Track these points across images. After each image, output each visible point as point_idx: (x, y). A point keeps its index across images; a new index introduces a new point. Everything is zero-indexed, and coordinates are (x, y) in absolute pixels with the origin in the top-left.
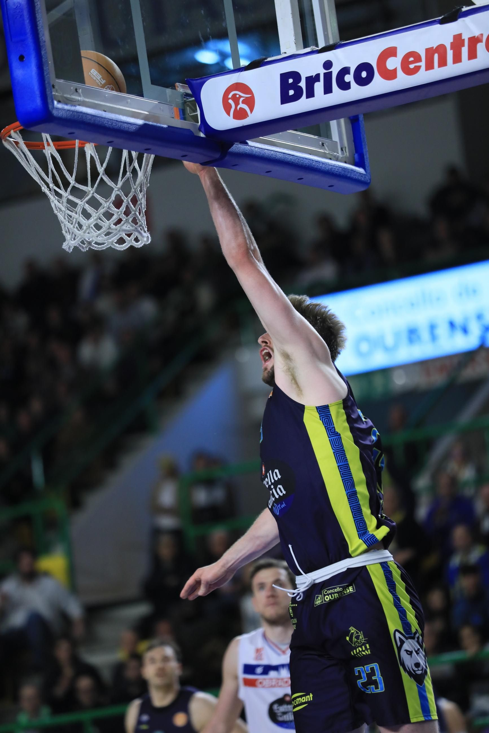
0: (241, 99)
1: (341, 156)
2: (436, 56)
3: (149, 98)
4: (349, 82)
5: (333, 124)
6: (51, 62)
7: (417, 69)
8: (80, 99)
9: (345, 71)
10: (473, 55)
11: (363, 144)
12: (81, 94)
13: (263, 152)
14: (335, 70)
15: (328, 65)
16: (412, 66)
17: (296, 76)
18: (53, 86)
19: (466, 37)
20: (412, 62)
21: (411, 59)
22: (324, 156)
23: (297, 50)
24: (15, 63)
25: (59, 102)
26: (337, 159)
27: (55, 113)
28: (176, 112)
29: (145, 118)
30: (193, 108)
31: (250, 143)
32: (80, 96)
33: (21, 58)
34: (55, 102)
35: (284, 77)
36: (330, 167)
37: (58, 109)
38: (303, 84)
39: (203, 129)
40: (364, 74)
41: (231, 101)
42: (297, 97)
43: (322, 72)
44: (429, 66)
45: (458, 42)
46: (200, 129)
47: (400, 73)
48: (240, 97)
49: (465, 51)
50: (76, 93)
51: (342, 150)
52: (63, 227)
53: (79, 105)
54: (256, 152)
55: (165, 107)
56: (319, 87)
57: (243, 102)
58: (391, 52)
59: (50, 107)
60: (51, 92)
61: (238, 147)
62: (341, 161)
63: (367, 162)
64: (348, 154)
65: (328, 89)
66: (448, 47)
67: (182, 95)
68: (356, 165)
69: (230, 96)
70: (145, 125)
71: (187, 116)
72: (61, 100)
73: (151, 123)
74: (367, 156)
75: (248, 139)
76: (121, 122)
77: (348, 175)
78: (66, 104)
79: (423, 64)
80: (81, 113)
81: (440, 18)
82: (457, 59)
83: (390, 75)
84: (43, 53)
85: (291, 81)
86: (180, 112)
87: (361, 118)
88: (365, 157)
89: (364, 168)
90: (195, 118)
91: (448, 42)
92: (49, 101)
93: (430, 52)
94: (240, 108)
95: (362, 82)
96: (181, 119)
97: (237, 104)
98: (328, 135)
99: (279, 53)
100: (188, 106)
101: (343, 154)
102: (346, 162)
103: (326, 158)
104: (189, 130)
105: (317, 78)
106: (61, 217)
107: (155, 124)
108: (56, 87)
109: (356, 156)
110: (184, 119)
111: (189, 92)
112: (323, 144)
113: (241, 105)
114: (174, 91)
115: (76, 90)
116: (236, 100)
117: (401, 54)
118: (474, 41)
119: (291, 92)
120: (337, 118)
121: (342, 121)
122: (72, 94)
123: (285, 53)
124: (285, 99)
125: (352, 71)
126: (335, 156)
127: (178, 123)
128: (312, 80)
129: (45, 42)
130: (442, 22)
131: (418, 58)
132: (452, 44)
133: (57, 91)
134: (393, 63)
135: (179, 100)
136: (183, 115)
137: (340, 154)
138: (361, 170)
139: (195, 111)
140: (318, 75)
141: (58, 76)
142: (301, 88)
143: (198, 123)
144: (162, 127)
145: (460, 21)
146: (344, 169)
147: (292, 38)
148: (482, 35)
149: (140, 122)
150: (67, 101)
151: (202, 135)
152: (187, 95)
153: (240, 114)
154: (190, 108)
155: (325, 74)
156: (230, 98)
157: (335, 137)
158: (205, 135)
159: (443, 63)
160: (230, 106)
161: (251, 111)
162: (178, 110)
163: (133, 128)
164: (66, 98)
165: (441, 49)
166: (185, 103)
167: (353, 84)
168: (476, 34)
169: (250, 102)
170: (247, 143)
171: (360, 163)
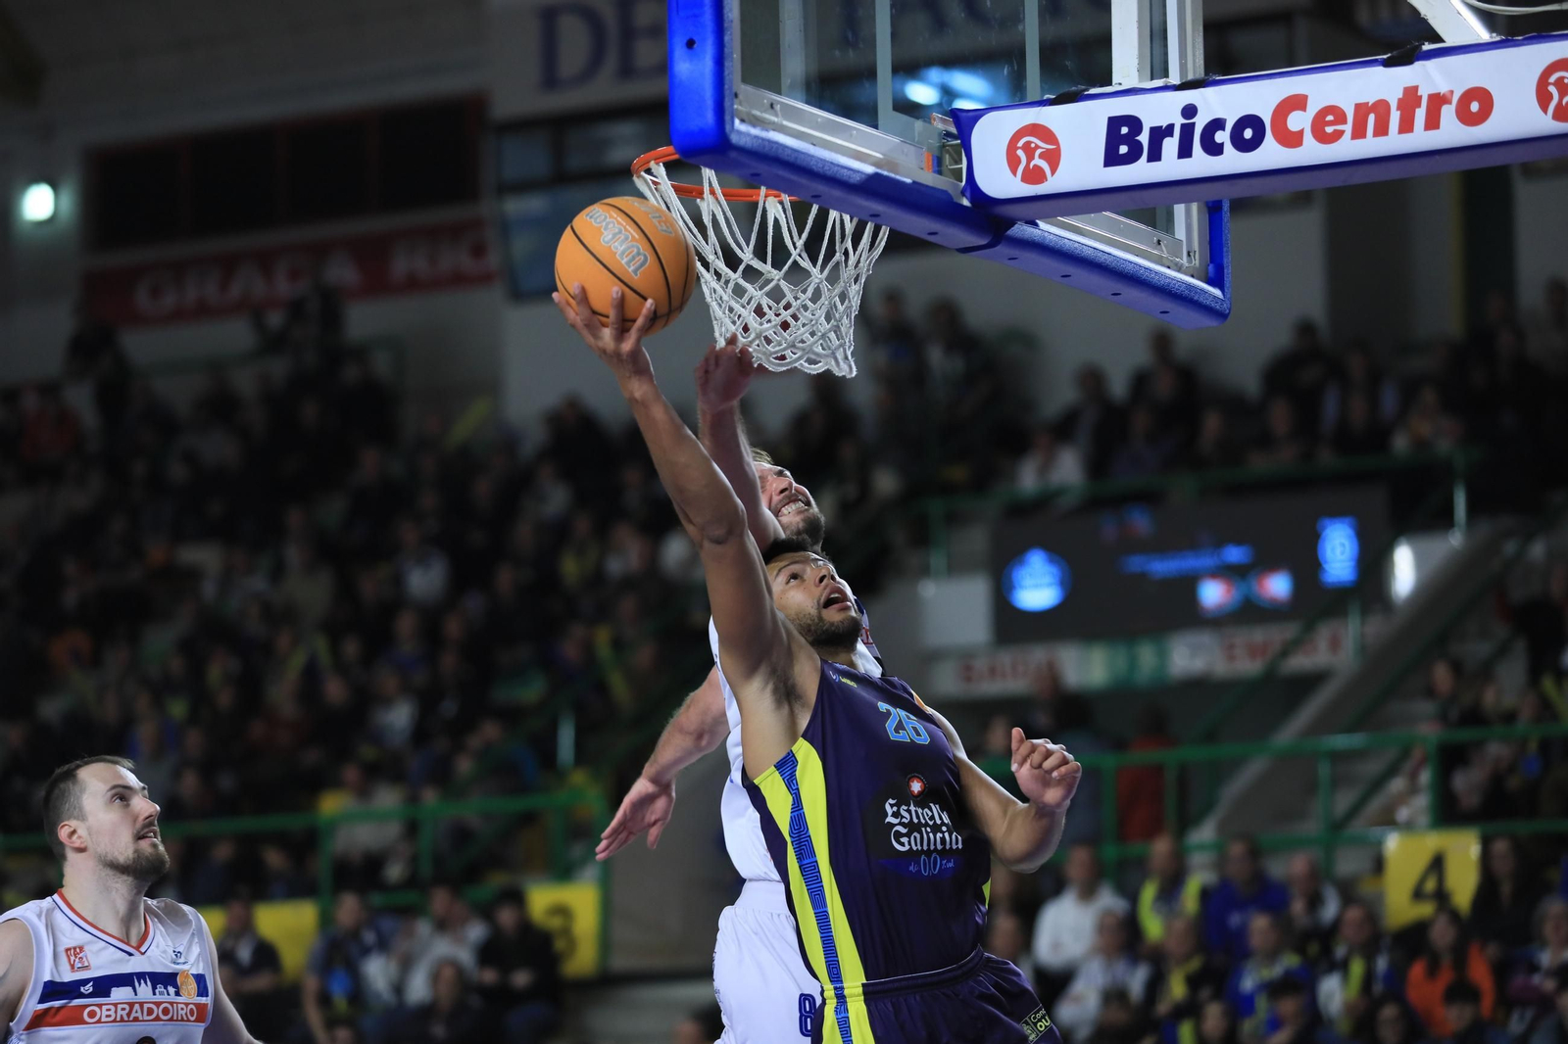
0: (1038, 152)
1: (1187, 265)
2: (1372, 118)
3: (887, 131)
4: (1222, 145)
5: (1179, 210)
6: (736, 56)
7: (1339, 135)
8: (776, 119)
9: (1217, 124)
10: (1432, 123)
11: (1225, 249)
12: (779, 113)
13: (1061, 242)
14: (1200, 122)
15: (1190, 111)
16: (1329, 129)
17: (1135, 123)
18: (736, 95)
19: (1424, 93)
20: (1331, 123)
21: (1330, 118)
22: (1159, 261)
23: (1140, 81)
24: (679, 51)
25: (742, 121)
26: (1179, 269)
27: (734, 139)
28: (926, 159)
29: (876, 164)
30: (955, 156)
31: (1042, 225)
32: (776, 115)
33: (690, 44)
34: (737, 122)
35: (1114, 123)
36: (1168, 280)
37: (739, 132)
38: (1144, 138)
39: (968, 194)
40: (1248, 134)
41: (1020, 153)
42: (1133, 157)
43: (1179, 121)
44: (1359, 132)
45: (1411, 97)
46: (963, 193)
47: (1308, 137)
48: (1037, 147)
49: (1420, 115)
50: (771, 111)
51: (1189, 255)
52: (716, 328)
53: (774, 130)
54: (1051, 241)
55: (910, 149)
56: (1170, 145)
57: (1041, 156)
58: (1298, 102)
59: (728, 127)
60: (732, 105)
61: (1021, 230)
62: (1186, 274)
63: (1228, 280)
64: (1197, 262)
65: (1185, 151)
66: (1394, 105)
67: (940, 134)
68: (1210, 282)
69: (1020, 144)
70: (877, 175)
71: (944, 168)
72: (745, 118)
73: (885, 173)
74: (1228, 272)
75: (1040, 219)
76: (838, 166)
77: (1196, 298)
78: (754, 126)
79: (1348, 128)
80: (776, 143)
81: (1385, 57)
82: (1406, 126)
83: (1292, 140)
84: (727, 38)
85: (1124, 130)
86: (933, 160)
87: (1226, 206)
88: (1225, 271)
89: (1221, 288)
90: (957, 174)
91: (1393, 97)
92: (727, 118)
93: (1362, 110)
94: (1035, 166)
95: (1243, 146)
96: (934, 172)
97: (1030, 158)
98: (1168, 226)
99: (1110, 83)
100: (948, 152)
101: (1190, 261)
102: (1193, 276)
103: (1163, 265)
104: (945, 192)
105: (1169, 130)
106: (716, 310)
107: (892, 175)
108: (741, 97)
109: (1211, 268)
110: (940, 173)
111: (953, 130)
112: (1159, 242)
113: (1037, 161)
114: (927, 125)
115: (772, 106)
116: (1029, 151)
117: (1313, 108)
118: (1438, 101)
119: (1123, 149)
120: (1187, 201)
121: (1194, 207)
122: (765, 111)
123: (1120, 84)
124: (1112, 159)
125: (1229, 126)
126: (1176, 264)
127: (929, 178)
128: (1159, 134)
129: (732, 21)
130: (1387, 64)
131: (1341, 117)
132: (1400, 100)
133: (740, 104)
134: (1297, 121)
135: (935, 142)
136: (938, 166)
137: (1184, 261)
138: (1217, 292)
139: (960, 161)
140: (1171, 127)
141: (745, 80)
142: (1140, 144)
143: (961, 182)
144: (903, 183)
145: (1418, 64)
146: (1190, 286)
147: (1134, 62)
148: (1452, 92)
149: (869, 169)
150: (755, 122)
151: (966, 202)
152: (948, 134)
153: (1034, 176)
154: (950, 155)
155: (1183, 126)
156: (1019, 148)
157: (1180, 232)
158: (971, 202)
159: (1382, 130)
160: (1019, 161)
161: (1053, 172)
162: (931, 158)
163: (856, 179)
164: (754, 116)
165: (1381, 108)
166: (944, 146)
167: (1228, 148)
168: (1443, 89)
169: (1053, 158)
170: (1036, 225)
171: (1217, 280)
